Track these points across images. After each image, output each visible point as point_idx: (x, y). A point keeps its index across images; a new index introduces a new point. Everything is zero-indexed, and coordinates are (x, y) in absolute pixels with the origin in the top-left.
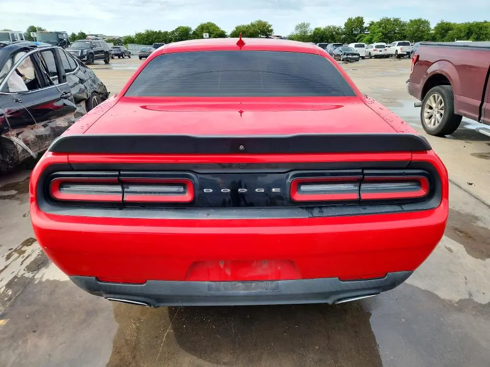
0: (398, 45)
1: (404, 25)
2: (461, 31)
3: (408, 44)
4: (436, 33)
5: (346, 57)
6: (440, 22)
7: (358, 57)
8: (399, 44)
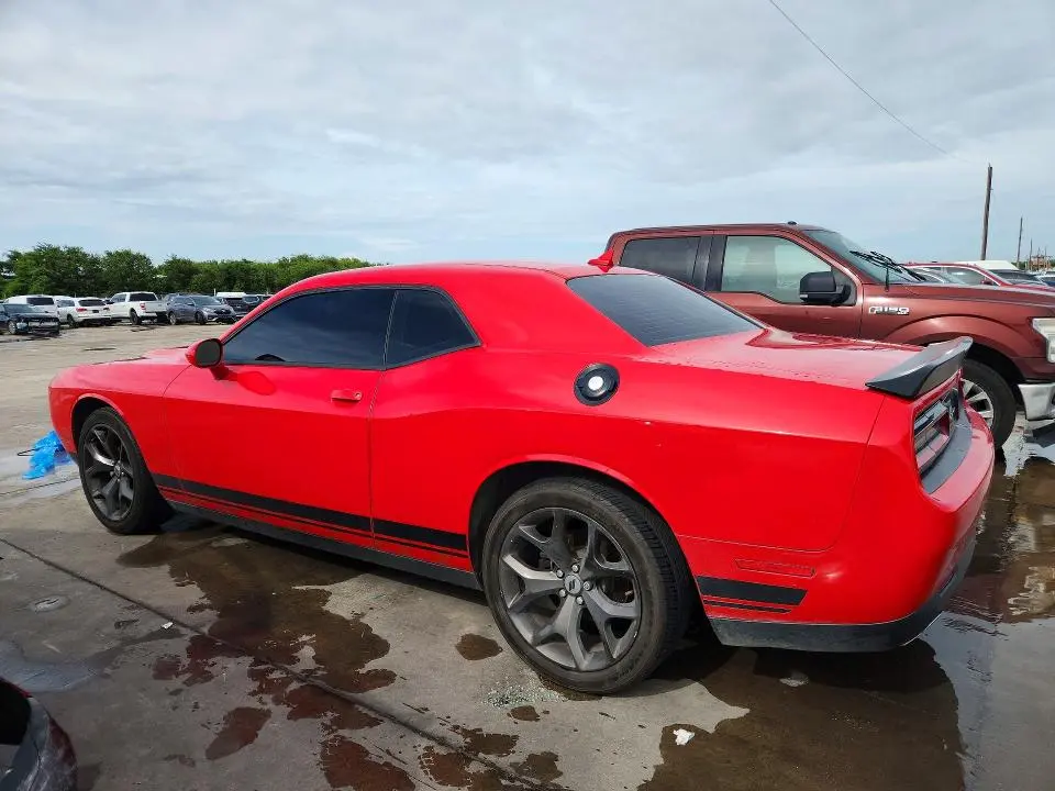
0: (131, 300)
1: (95, 261)
2: (212, 275)
3: (151, 298)
4: (170, 279)
5: (25, 324)
6: (171, 259)
7: (56, 324)
8: (133, 298)
